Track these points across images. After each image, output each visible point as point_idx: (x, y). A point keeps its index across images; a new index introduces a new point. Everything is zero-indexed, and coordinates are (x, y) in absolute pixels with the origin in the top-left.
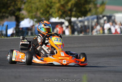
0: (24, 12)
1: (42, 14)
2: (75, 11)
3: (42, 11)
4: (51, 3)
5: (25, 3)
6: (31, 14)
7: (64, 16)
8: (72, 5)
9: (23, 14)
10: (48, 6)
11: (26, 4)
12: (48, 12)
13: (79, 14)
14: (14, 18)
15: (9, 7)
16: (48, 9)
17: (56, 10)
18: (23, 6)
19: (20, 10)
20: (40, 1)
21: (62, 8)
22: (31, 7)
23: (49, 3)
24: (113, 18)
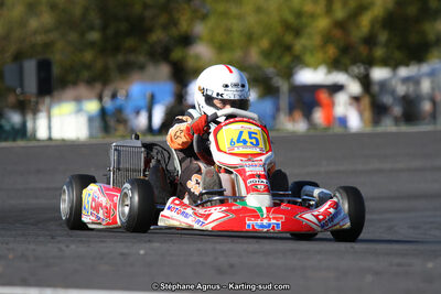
1: (267, 54)
2: (387, 45)
3: (265, 43)
4: (299, 14)
5: (204, 17)
7: (346, 60)
8: (373, 23)
9: (198, 57)
10: (287, 27)
11: (212, 22)
12: (288, 48)
13: (398, 55)
14: (165, 70)
15: (150, 30)
16: (288, 38)
17: (317, 40)
18: (200, 29)
19: (187, 40)
20: (259, 10)
21: (337, 33)
22: (229, 31)
23: (290, 18)
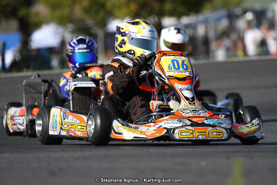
0: (40, 9)
6: (58, 13)
24: (269, 15)
